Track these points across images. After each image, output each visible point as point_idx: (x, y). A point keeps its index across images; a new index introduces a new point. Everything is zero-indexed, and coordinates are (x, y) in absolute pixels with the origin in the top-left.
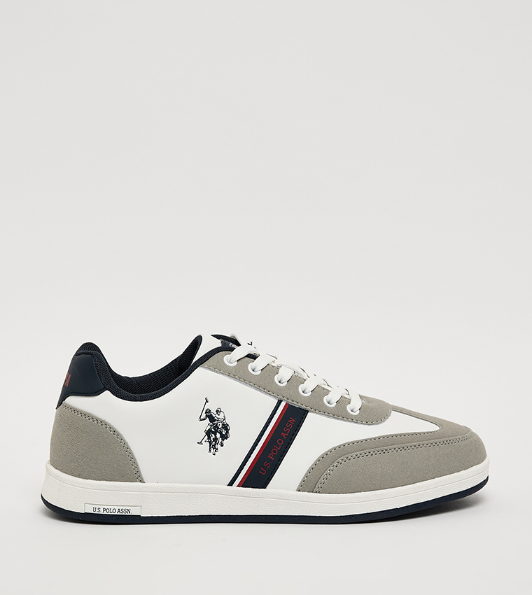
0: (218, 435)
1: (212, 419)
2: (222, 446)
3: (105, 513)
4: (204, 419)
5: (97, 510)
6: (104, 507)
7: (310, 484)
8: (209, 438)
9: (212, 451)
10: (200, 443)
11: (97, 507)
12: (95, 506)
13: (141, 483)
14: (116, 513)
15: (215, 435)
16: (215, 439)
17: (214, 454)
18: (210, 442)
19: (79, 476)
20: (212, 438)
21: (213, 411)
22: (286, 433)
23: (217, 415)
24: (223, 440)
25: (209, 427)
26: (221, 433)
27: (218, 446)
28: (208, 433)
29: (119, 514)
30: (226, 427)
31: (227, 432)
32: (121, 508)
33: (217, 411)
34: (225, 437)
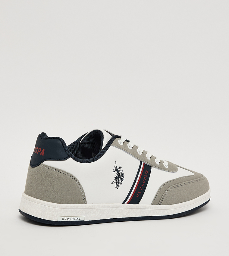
0: (120, 179)
1: (118, 171)
2: (121, 184)
3: (68, 220)
4: (115, 172)
5: (64, 219)
6: (68, 217)
7: (157, 201)
8: (116, 181)
9: (117, 187)
10: (112, 183)
11: (65, 217)
12: (63, 217)
13: (85, 204)
14: (73, 220)
15: (119, 179)
16: (119, 181)
17: (118, 189)
18: (116, 183)
19: (55, 202)
20: (117, 180)
21: (118, 167)
22: (145, 177)
23: (119, 169)
24: (122, 181)
25: (116, 175)
26: (121, 178)
27: (120, 184)
28: (116, 178)
29: (75, 220)
30: (123, 175)
31: (123, 178)
32: (76, 217)
33: (119, 167)
34: (122, 180)
